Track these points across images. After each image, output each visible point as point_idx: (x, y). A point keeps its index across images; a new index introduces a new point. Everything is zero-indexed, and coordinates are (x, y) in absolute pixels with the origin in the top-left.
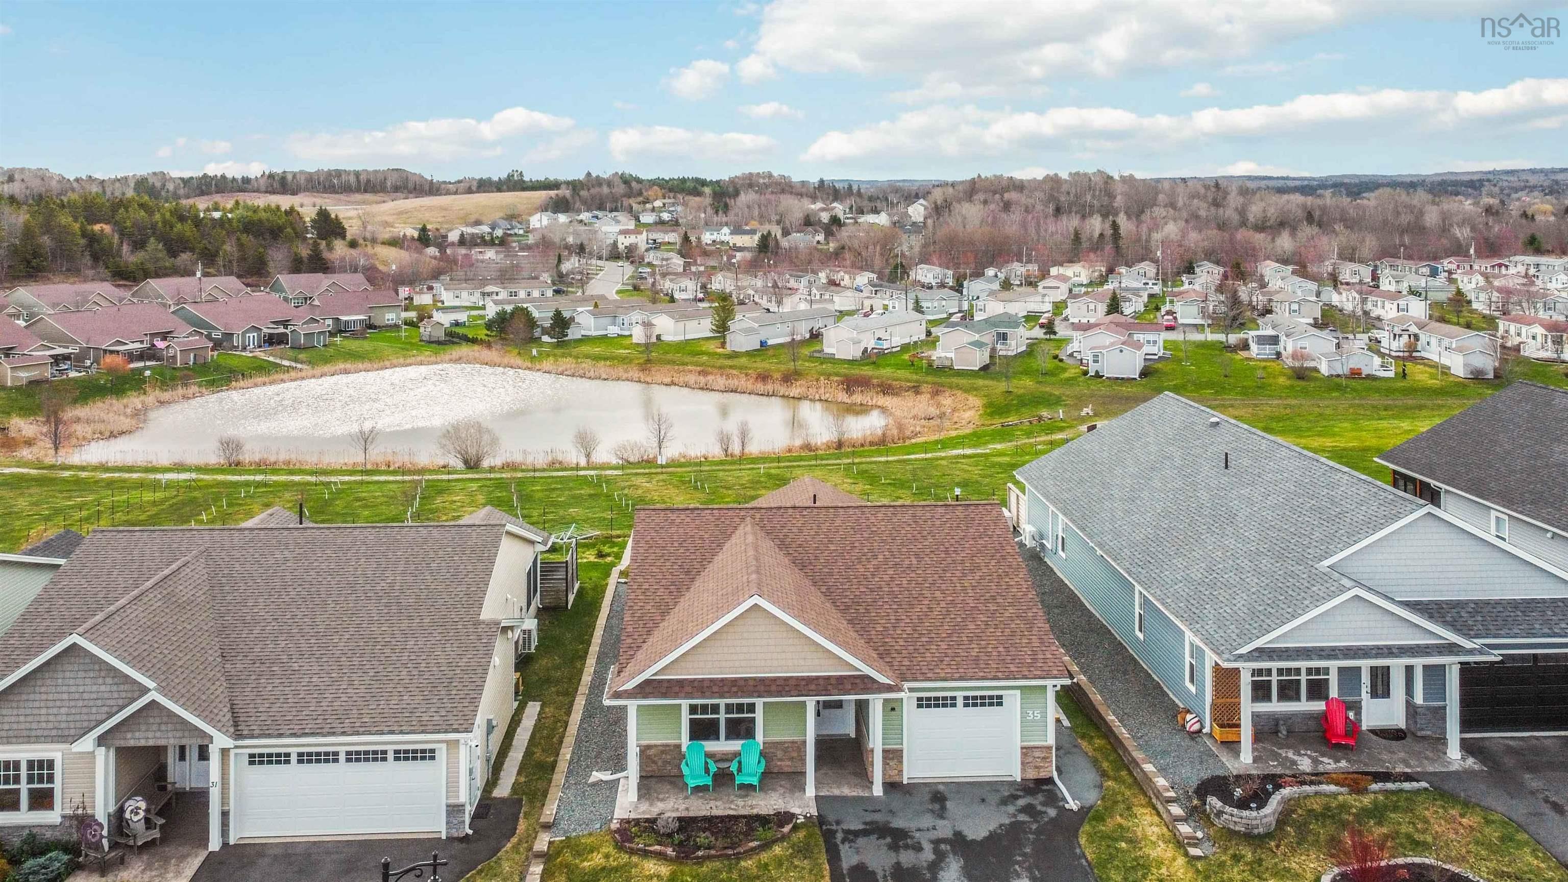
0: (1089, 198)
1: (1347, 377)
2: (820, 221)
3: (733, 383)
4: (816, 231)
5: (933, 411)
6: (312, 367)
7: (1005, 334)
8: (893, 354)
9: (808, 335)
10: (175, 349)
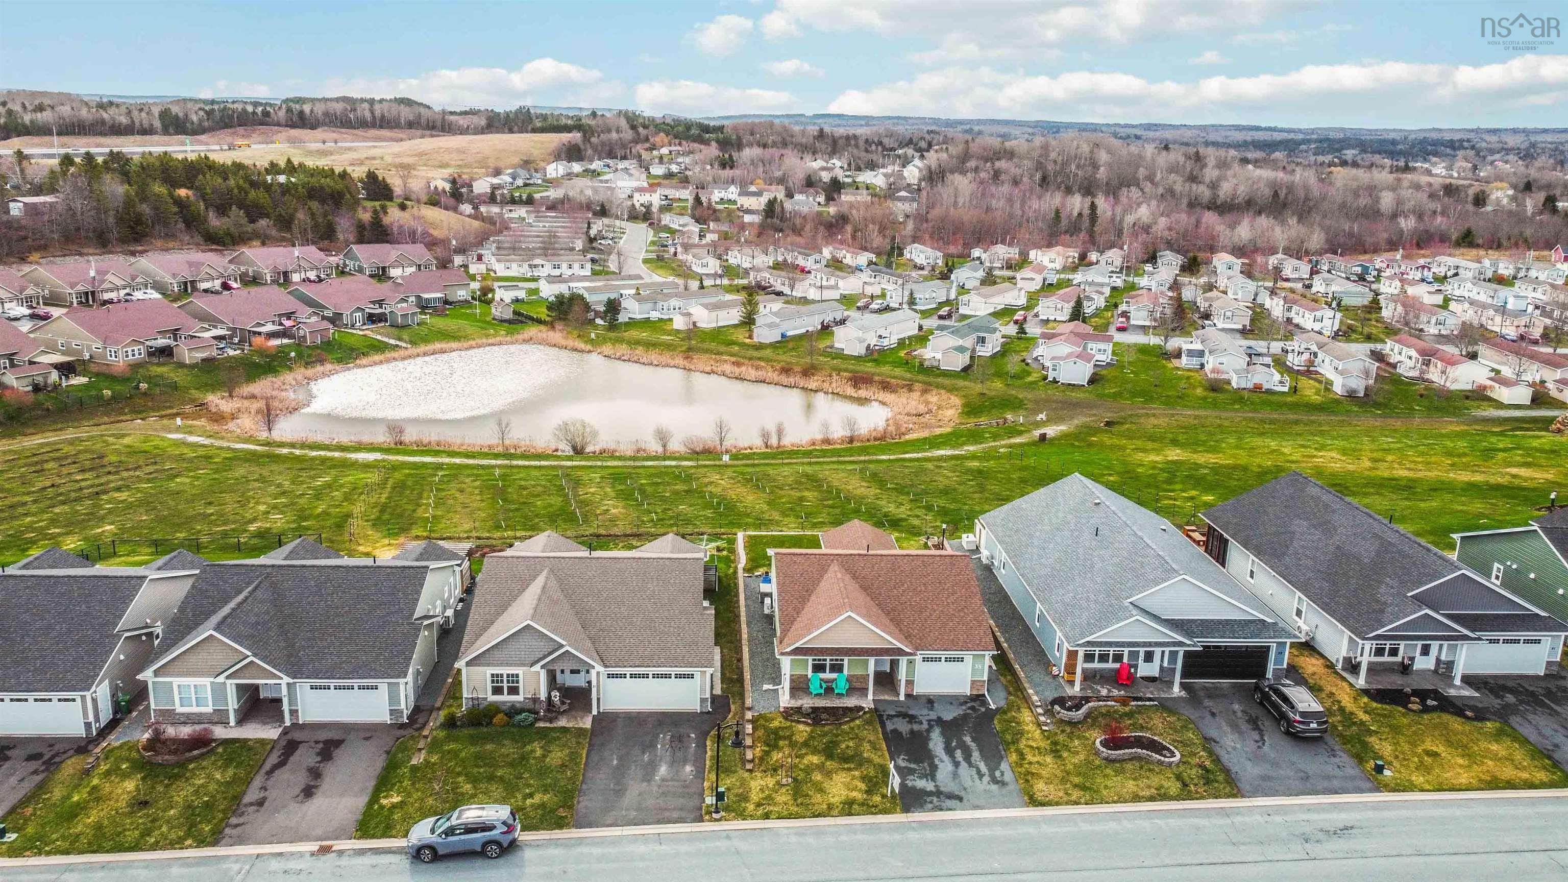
0: (1073, 167)
1: (1250, 390)
2: (821, 180)
3: (761, 374)
4: (817, 193)
5: (922, 408)
6: (413, 345)
7: (984, 338)
8: (892, 350)
9: (819, 327)
10: (304, 331)
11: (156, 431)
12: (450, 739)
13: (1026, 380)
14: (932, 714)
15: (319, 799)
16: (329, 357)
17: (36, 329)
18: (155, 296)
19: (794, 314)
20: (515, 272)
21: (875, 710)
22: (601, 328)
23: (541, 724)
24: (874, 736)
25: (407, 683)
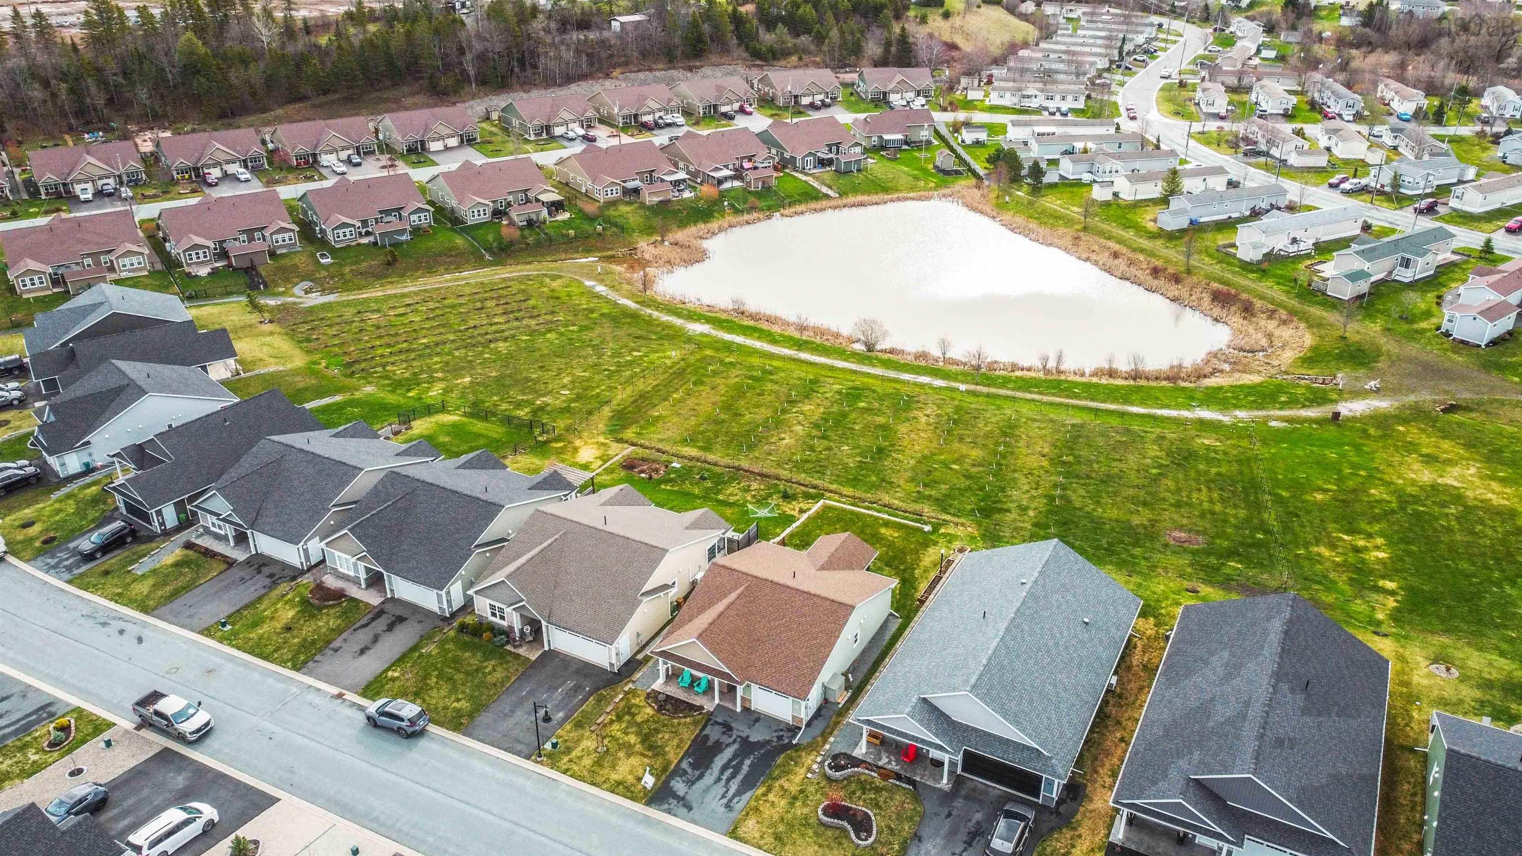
6: (841, 195)
7: (1408, 260)
8: (1298, 258)
9: (1248, 213)
10: (751, 176)
11: (582, 275)
12: (453, 640)
13: (1416, 326)
14: (745, 732)
15: (364, 658)
16: (762, 204)
17: (561, 162)
18: (680, 120)
19: (1213, 199)
20: (1008, 100)
21: (711, 714)
22: (1025, 188)
23: (509, 648)
24: (688, 735)
25: (448, 593)
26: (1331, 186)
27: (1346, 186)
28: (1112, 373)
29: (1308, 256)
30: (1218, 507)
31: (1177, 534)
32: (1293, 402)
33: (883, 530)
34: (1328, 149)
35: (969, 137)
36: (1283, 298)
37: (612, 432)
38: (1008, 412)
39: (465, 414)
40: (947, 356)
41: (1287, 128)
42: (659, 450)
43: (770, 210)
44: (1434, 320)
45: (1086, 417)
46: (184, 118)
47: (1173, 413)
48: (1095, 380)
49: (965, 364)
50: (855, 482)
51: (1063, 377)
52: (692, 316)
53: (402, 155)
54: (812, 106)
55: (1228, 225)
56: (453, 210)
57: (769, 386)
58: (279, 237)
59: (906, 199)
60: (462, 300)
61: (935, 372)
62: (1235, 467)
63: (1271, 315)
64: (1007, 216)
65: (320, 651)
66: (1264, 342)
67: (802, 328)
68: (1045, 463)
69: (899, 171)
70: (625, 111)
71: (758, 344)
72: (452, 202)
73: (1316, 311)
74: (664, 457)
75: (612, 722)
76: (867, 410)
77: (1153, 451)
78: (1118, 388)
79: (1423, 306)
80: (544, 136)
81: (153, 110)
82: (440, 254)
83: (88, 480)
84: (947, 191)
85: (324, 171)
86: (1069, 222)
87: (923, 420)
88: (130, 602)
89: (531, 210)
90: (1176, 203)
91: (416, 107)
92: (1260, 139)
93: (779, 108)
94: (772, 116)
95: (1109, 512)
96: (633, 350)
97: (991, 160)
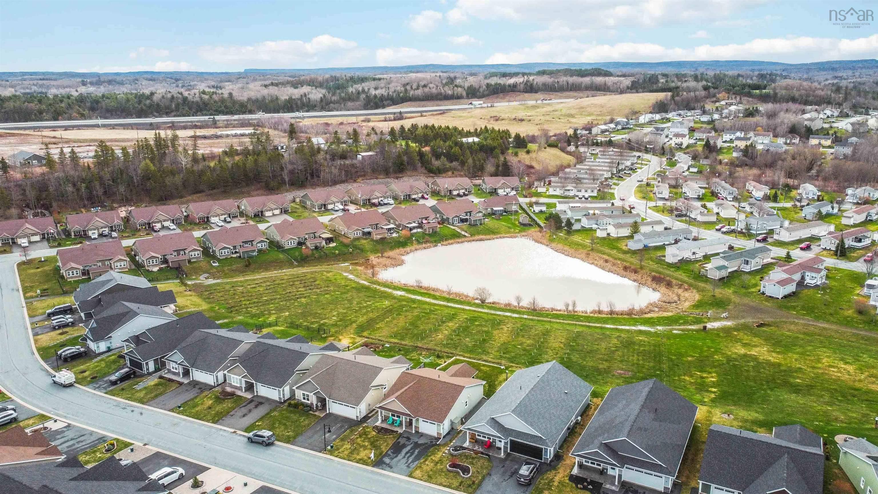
6: (471, 236)
7: (748, 261)
8: (696, 261)
9: (673, 242)
10: (426, 227)
11: (342, 271)
12: (286, 410)
13: (750, 290)
14: (416, 440)
15: (245, 418)
16: (433, 239)
17: (331, 220)
18: (392, 201)
19: (655, 235)
20: (558, 192)
21: (401, 434)
22: (564, 232)
23: (311, 412)
24: (391, 442)
25: (283, 390)
26: (717, 230)
27: (724, 230)
28: (600, 312)
29: (700, 261)
30: (641, 362)
31: (619, 371)
32: (686, 323)
33: (482, 368)
34: (718, 214)
35: (537, 209)
36: (686, 279)
37: (357, 333)
38: (547, 327)
39: (287, 327)
40: (520, 305)
41: (698, 204)
42: (379, 340)
43: (436, 243)
44: (758, 288)
45: (584, 329)
46: (141, 201)
47: (627, 328)
48: (591, 315)
49: (529, 309)
50: (471, 351)
51: (576, 314)
52: (396, 288)
53: (251, 218)
54: (459, 195)
55: (663, 248)
56: (278, 242)
57: (432, 316)
58: (193, 253)
59: (504, 237)
60: (283, 282)
61: (514, 311)
62: (652, 348)
63: (680, 286)
64: (554, 245)
65: (225, 416)
66: (676, 298)
67: (449, 293)
68: (562, 346)
69: (502, 224)
70: (364, 197)
71: (428, 300)
72: (278, 238)
73: (702, 285)
74: (382, 343)
75: (357, 438)
76: (478, 325)
77: (615, 341)
78: (602, 318)
79: (753, 281)
80: (323, 209)
81: (126, 197)
82: (272, 262)
83: (110, 354)
84: (523, 234)
85: (213, 225)
86: (584, 246)
87: (506, 329)
88: (135, 400)
89: (317, 241)
90: (636, 237)
91: (258, 195)
92: (683, 209)
93: (442, 196)
94: (438, 200)
95: (590, 363)
96: (367, 301)
97: (547, 219)
